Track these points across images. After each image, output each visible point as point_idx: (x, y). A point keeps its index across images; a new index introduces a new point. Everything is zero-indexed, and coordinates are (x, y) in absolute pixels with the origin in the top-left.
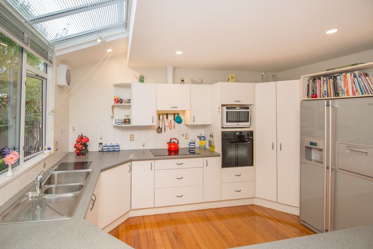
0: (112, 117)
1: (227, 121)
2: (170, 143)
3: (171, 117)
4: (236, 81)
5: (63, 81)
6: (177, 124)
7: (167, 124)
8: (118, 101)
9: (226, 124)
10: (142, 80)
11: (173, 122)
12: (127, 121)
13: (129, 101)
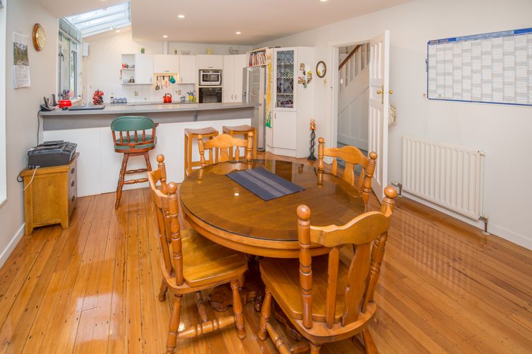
0: (121, 78)
1: (203, 81)
2: (165, 97)
3: (167, 79)
4: (212, 54)
5: (86, 54)
6: (171, 84)
7: (163, 84)
8: (126, 66)
9: (203, 83)
10: (143, 51)
11: (168, 82)
12: (132, 81)
13: (134, 66)
